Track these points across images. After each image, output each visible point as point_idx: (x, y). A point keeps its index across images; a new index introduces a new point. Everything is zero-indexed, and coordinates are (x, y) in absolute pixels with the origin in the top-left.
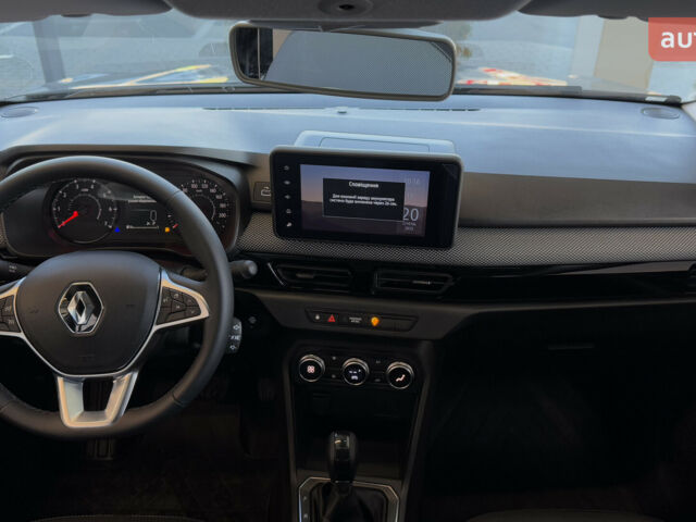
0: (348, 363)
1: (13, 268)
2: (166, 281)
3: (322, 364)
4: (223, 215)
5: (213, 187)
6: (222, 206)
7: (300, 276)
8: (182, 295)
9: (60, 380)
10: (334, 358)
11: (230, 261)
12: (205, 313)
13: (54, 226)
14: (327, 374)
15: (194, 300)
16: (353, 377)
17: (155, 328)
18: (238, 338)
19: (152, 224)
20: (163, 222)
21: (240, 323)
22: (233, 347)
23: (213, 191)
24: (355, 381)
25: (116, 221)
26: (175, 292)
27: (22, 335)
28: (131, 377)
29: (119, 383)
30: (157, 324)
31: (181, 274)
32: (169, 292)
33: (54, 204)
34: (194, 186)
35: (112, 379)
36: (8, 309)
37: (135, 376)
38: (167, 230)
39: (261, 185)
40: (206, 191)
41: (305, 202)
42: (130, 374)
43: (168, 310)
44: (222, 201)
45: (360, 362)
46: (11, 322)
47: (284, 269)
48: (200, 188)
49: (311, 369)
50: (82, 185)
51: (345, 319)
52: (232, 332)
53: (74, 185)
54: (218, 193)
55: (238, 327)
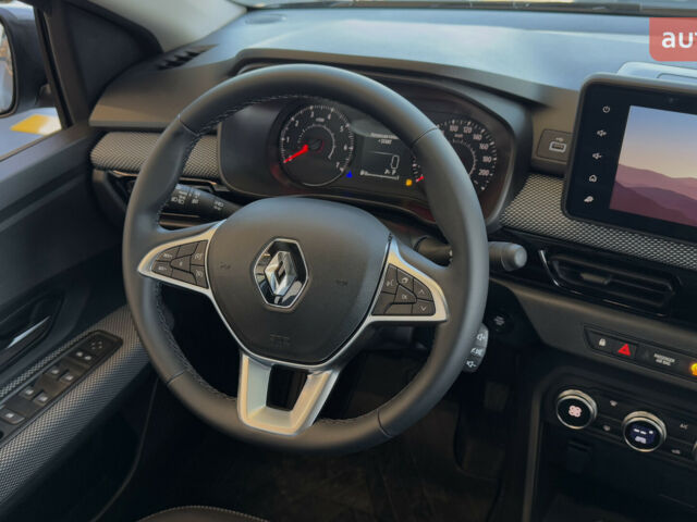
0: (635, 416)
1: (219, 204)
2: (395, 257)
3: (592, 406)
4: (484, 172)
5: (478, 132)
6: (486, 159)
7: (586, 276)
8: (413, 280)
9: (245, 359)
10: (613, 404)
11: (490, 240)
12: (440, 314)
13: (279, 159)
14: (598, 423)
15: (428, 292)
16: (638, 439)
17: (370, 319)
18: (480, 352)
19: (391, 174)
20: (405, 172)
21: (487, 332)
22: (470, 364)
23: (477, 137)
24: (640, 445)
25: (350, 164)
26: (405, 274)
27: (208, 293)
28: (329, 377)
29: (315, 379)
30: (373, 314)
31: (416, 249)
32: (397, 273)
33: (283, 133)
34: (453, 128)
35: (306, 373)
36: (198, 256)
37: (335, 377)
38: (409, 183)
39: (552, 134)
40: (468, 137)
41: (624, 167)
42: (329, 372)
43: (390, 298)
44: (488, 153)
45: (653, 419)
46: (199, 273)
47: (562, 263)
48: (460, 131)
49: (575, 411)
50: (319, 113)
51: (646, 356)
52: (474, 343)
53: (309, 112)
54: (484, 141)
55: (484, 337)
